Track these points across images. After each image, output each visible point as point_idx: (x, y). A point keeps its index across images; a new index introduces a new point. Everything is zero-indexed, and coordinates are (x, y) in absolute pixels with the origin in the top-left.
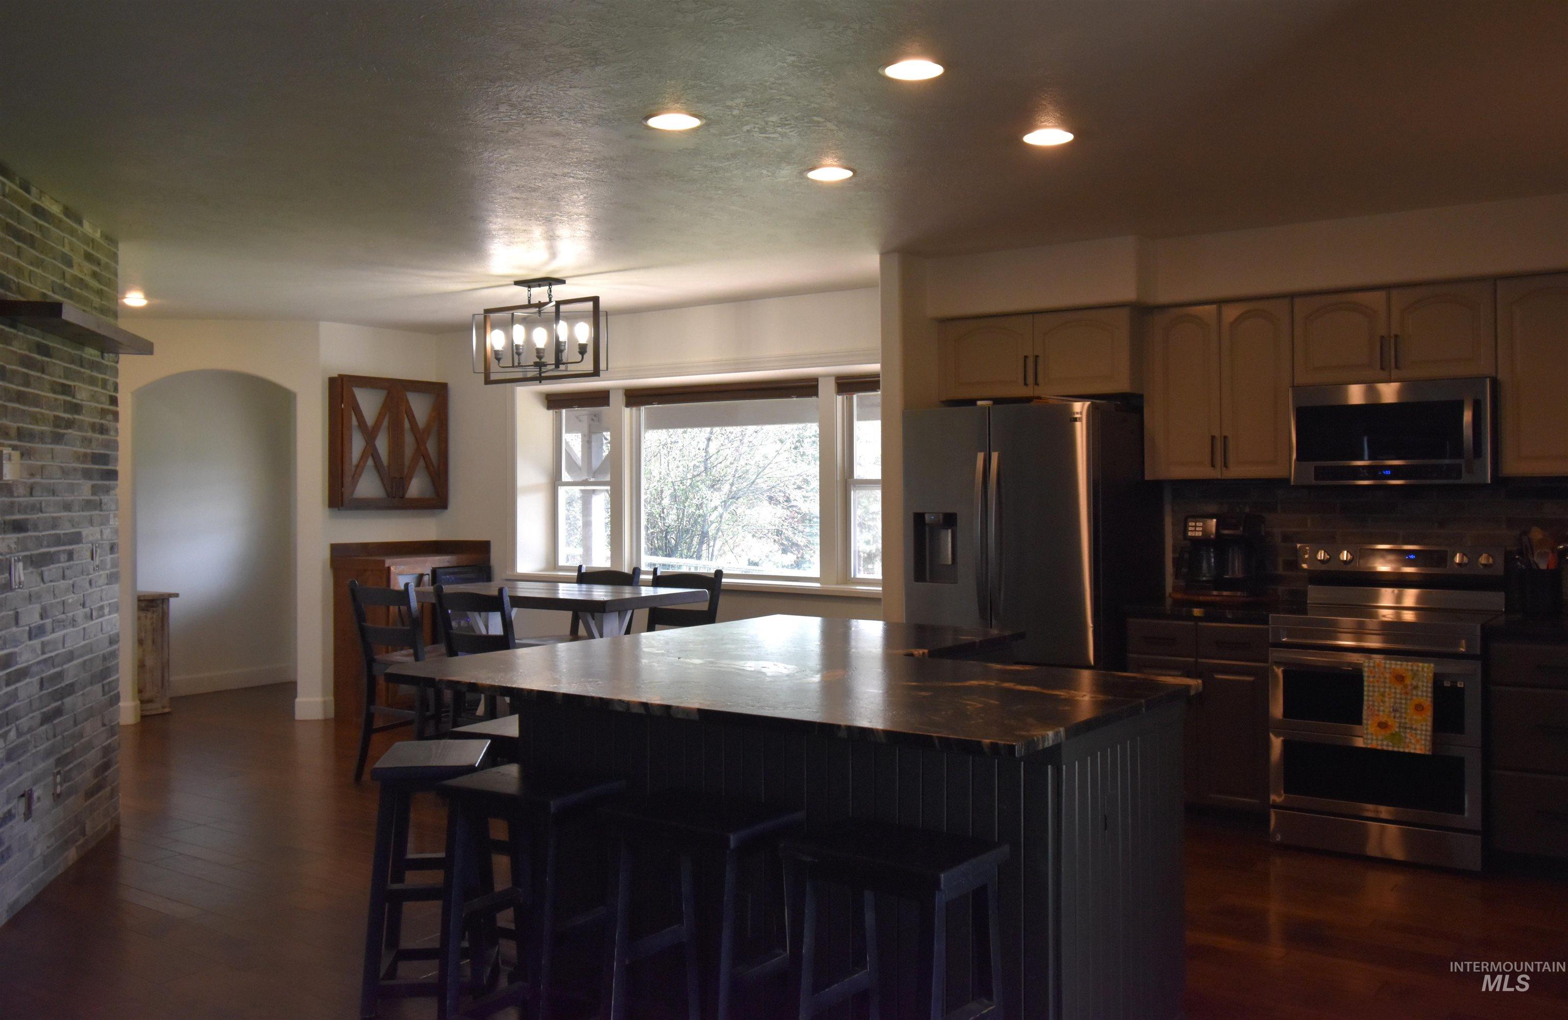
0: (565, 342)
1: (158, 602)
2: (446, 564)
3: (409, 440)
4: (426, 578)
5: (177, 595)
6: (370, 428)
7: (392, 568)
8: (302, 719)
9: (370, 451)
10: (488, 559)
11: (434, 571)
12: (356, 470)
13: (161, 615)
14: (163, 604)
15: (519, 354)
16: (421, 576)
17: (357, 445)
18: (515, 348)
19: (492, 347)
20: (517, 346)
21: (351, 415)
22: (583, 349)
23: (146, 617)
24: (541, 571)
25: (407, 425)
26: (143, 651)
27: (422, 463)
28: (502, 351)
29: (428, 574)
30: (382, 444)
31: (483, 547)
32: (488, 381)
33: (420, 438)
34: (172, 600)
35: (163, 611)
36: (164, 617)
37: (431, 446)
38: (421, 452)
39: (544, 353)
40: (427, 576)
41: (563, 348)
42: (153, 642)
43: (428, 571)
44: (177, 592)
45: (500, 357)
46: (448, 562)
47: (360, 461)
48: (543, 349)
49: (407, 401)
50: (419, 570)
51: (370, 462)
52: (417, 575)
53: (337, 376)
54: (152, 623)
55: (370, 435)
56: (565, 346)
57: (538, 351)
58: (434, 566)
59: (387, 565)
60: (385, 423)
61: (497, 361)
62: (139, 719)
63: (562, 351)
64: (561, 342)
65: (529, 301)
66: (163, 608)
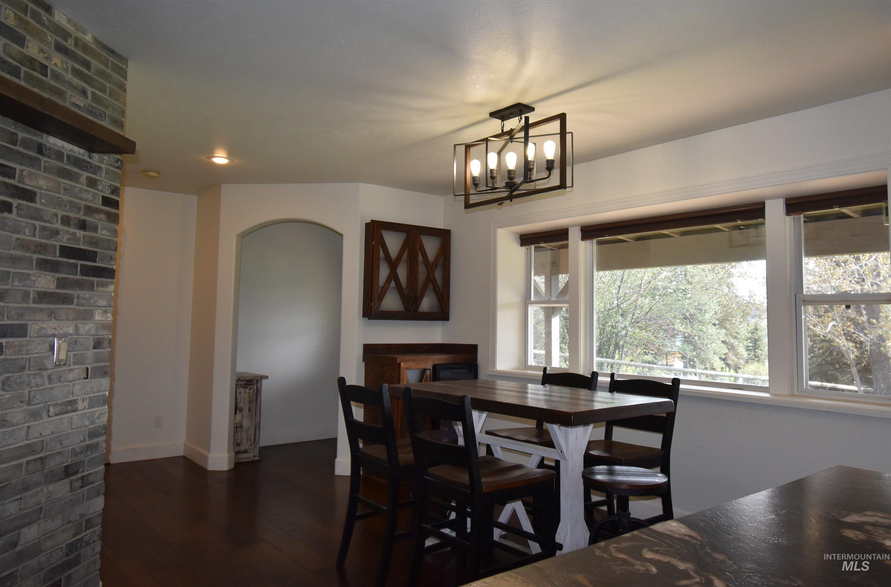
0: (534, 162)
1: (254, 382)
2: (444, 362)
3: (422, 269)
4: (428, 372)
5: (267, 377)
6: (393, 260)
7: (402, 364)
8: (338, 474)
9: (393, 276)
10: (476, 359)
11: (434, 367)
12: (382, 290)
13: (255, 390)
14: (257, 383)
15: (493, 178)
16: (424, 371)
17: (384, 272)
18: (489, 172)
19: (471, 174)
20: (492, 171)
21: (379, 249)
22: (550, 165)
23: (245, 392)
24: (516, 369)
25: (420, 258)
26: (242, 416)
27: (431, 286)
28: (479, 177)
29: (430, 369)
30: (402, 272)
31: (473, 349)
32: (468, 206)
33: (430, 267)
34: (264, 381)
35: (257, 388)
36: (258, 392)
37: (438, 275)
38: (430, 279)
39: (514, 174)
40: (429, 370)
41: (531, 167)
42: (249, 410)
43: (430, 366)
44: (266, 375)
45: (477, 182)
46: (446, 360)
47: (385, 284)
48: (514, 171)
49: (421, 242)
50: (423, 366)
51: (393, 284)
52: (420, 370)
53: (370, 221)
54: (249, 397)
55: (393, 265)
56: (533, 165)
57: (510, 172)
58: (434, 363)
59: (398, 362)
60: (405, 256)
61: (475, 187)
62: (233, 466)
63: (531, 170)
64: (530, 161)
65: (502, 130)
66: (257, 386)
